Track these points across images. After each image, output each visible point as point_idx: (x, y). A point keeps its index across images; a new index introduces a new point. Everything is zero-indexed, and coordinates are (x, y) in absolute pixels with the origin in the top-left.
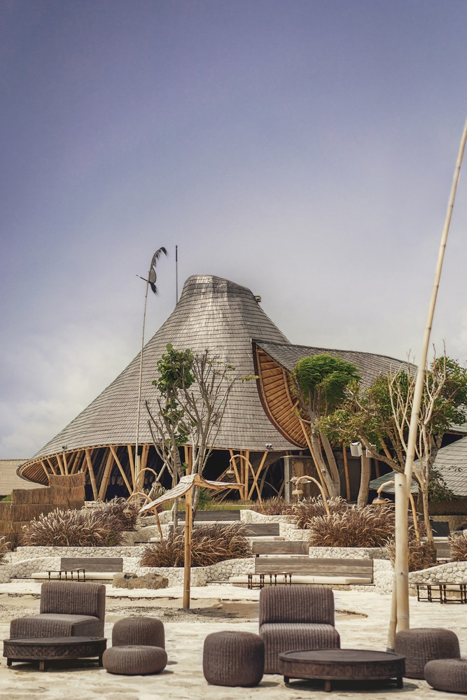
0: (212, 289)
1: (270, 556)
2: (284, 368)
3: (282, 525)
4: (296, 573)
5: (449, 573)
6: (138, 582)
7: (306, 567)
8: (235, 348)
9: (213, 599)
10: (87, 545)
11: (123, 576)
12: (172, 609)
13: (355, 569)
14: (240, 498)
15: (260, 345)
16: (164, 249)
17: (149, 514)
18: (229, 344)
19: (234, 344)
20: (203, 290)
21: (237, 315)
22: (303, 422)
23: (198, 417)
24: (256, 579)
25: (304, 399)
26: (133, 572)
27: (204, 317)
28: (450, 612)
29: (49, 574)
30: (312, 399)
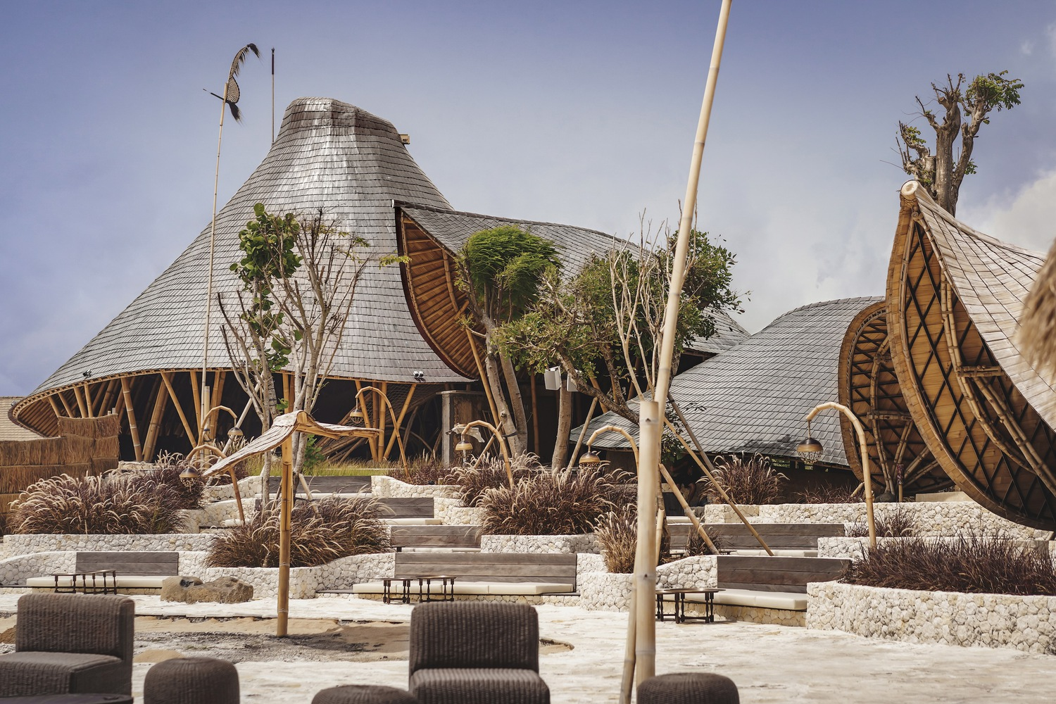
0: (331, 121)
1: (421, 550)
2: (446, 248)
3: (437, 500)
4: (461, 578)
5: (687, 574)
6: (204, 590)
7: (477, 568)
8: (366, 217)
9: (327, 619)
10: (120, 532)
11: (179, 581)
12: (257, 636)
13: (550, 570)
14: (370, 458)
15: (408, 211)
16: (254, 48)
17: (224, 481)
18: (357, 210)
19: (364, 210)
20: (316, 122)
21: (370, 163)
22: (473, 335)
23: (305, 321)
24: (397, 586)
25: (477, 297)
26: (196, 575)
27: (317, 165)
28: (693, 638)
29: (56, 580)
30: (489, 299)
